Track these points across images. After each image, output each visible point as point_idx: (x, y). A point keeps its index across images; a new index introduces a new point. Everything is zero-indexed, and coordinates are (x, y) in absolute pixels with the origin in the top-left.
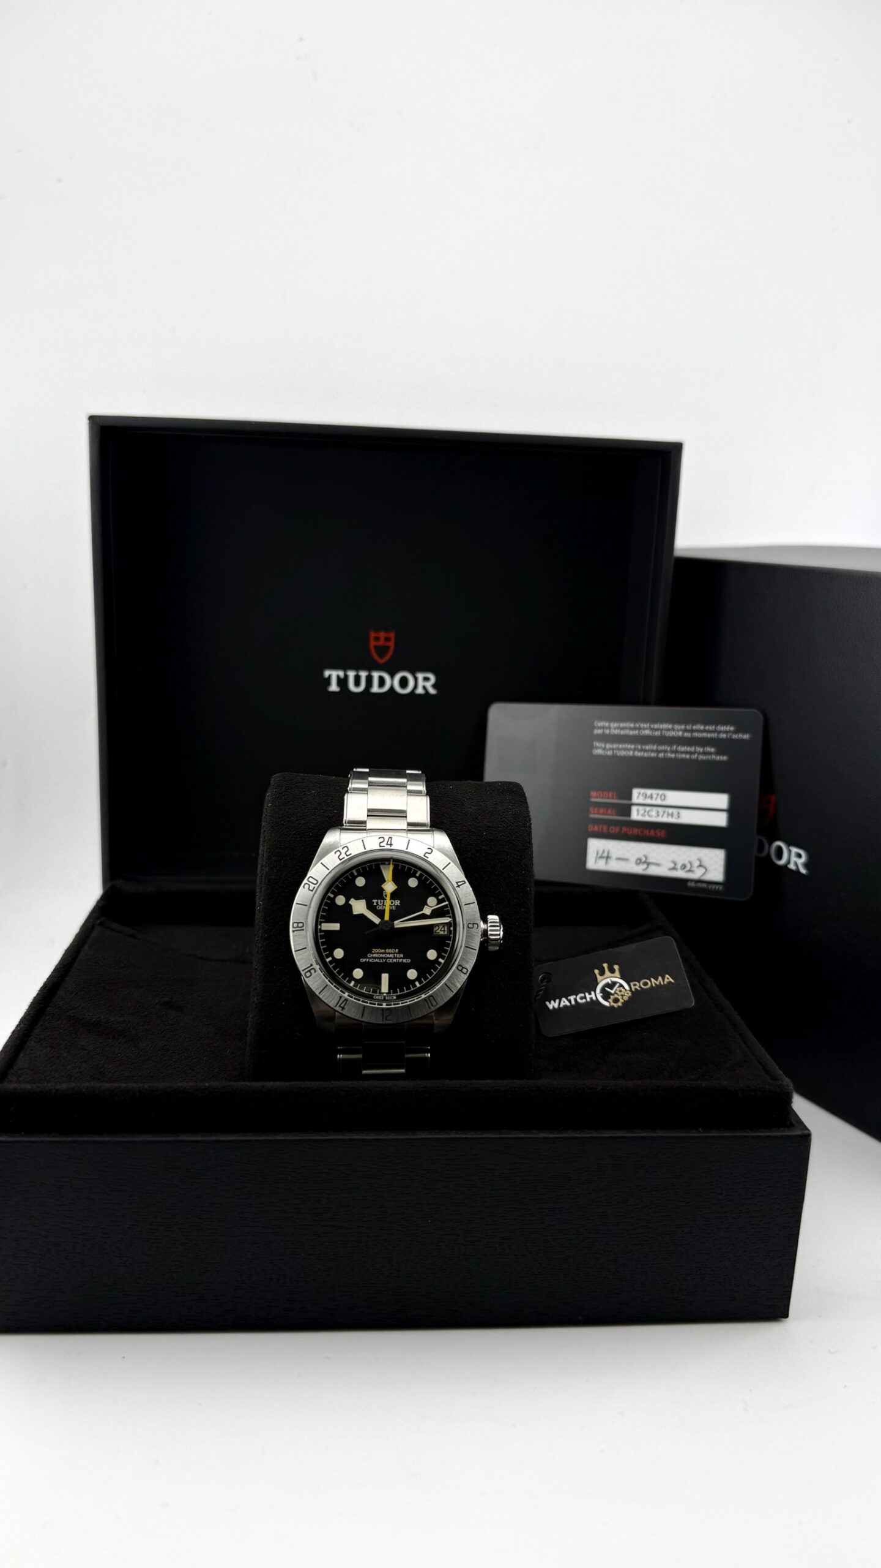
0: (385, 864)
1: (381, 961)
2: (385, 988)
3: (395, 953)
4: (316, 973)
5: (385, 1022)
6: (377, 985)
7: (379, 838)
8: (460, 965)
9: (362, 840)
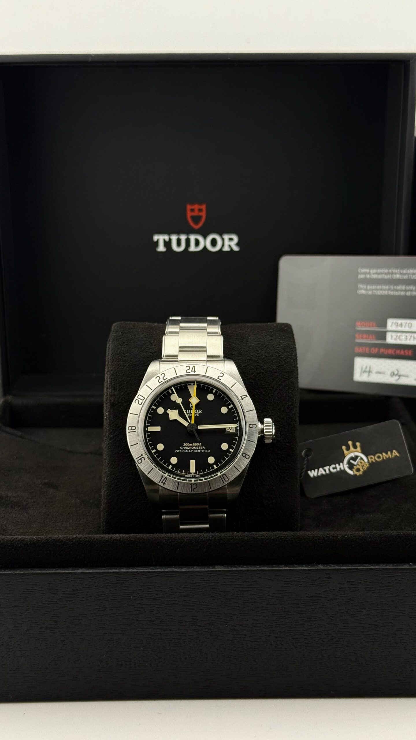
0: (191, 385)
1: (190, 452)
2: (193, 469)
3: (199, 446)
4: (145, 460)
5: (192, 492)
6: (187, 468)
7: (186, 367)
8: (244, 453)
9: (175, 369)
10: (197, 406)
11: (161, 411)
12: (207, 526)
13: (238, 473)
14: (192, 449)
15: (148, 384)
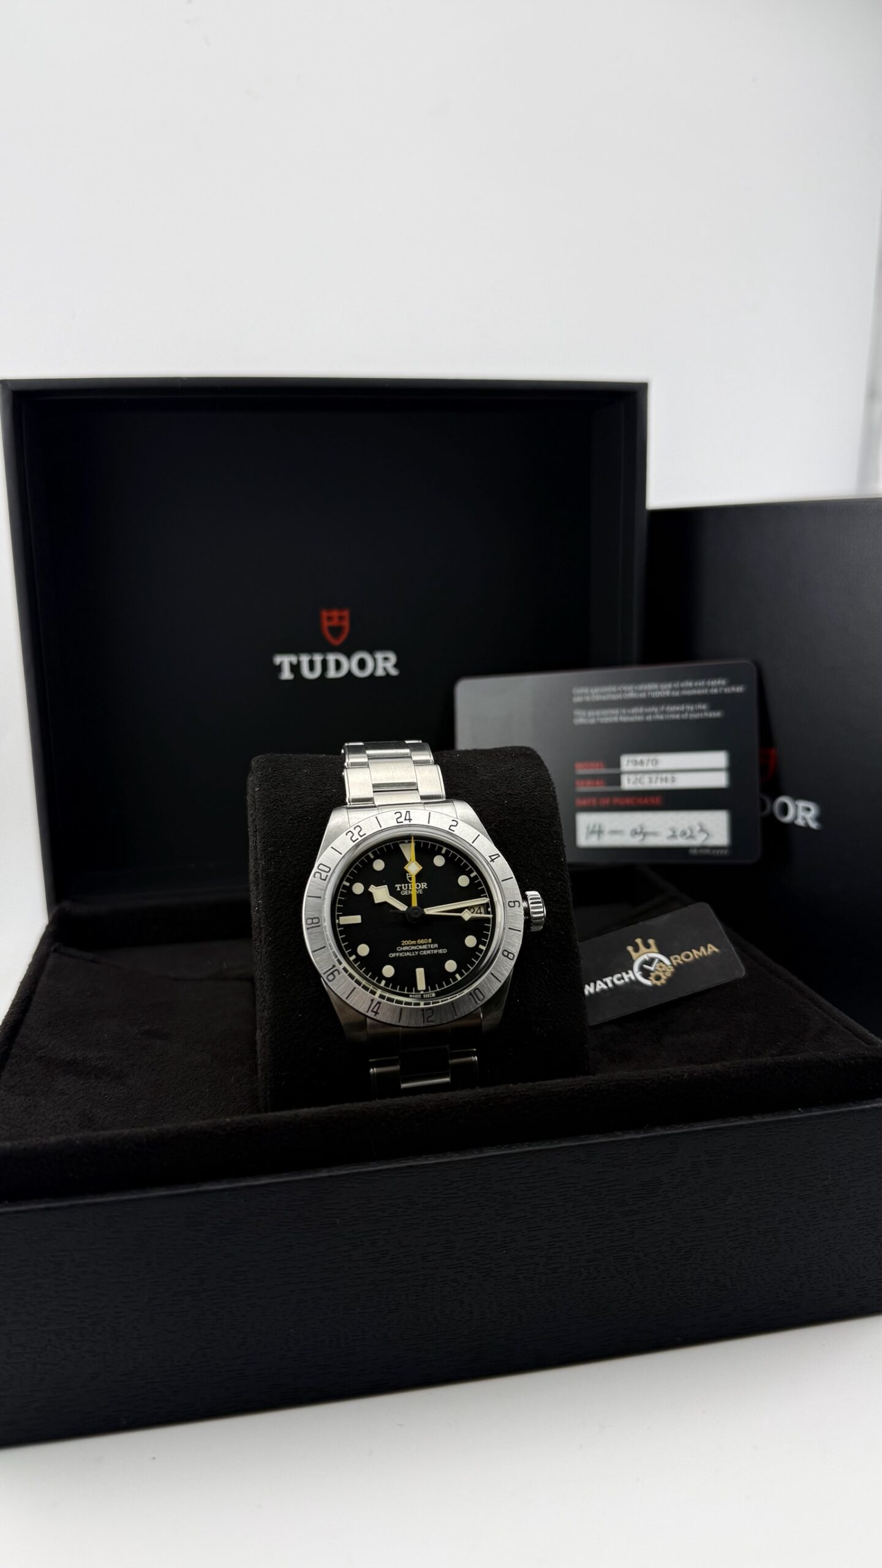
0: (404, 842)
1: (414, 954)
2: (421, 984)
3: (428, 944)
4: (341, 975)
5: (426, 1024)
6: (413, 984)
7: (395, 813)
8: (505, 950)
9: (376, 817)
10: (420, 877)
11: (358, 888)
12: (448, 1079)
13: (499, 985)
14: (416, 950)
15: (335, 844)
